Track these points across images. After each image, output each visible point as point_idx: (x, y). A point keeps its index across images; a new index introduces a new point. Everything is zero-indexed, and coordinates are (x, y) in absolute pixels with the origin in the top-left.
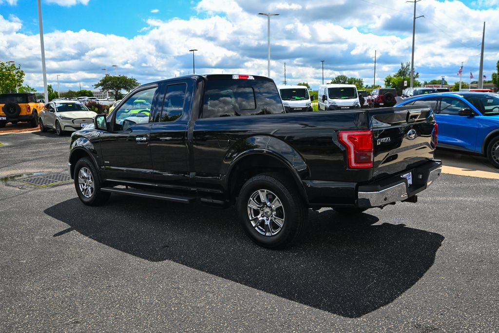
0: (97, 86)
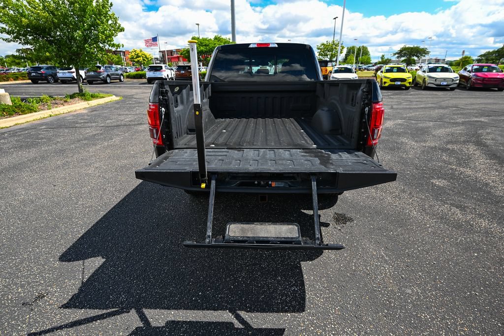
0: (394, 54)
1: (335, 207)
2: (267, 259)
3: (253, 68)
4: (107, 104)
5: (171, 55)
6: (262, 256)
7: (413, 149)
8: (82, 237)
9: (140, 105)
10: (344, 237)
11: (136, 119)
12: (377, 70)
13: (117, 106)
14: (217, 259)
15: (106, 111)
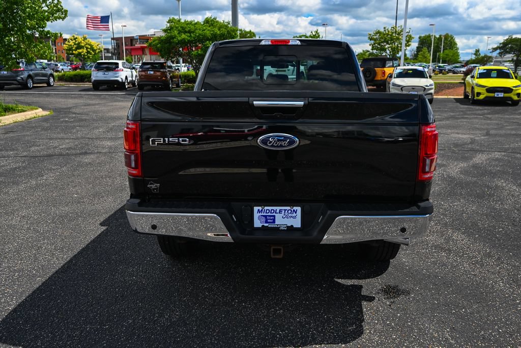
0: (495, 49)
1: (384, 275)
2: (283, 340)
3: (265, 67)
4: (29, 121)
5: (132, 45)
6: (274, 336)
7: (513, 196)
8: (15, 310)
9: (82, 123)
10: (394, 314)
11: (77, 145)
12: (466, 74)
13: (46, 125)
14: (211, 339)
15: (28, 133)
